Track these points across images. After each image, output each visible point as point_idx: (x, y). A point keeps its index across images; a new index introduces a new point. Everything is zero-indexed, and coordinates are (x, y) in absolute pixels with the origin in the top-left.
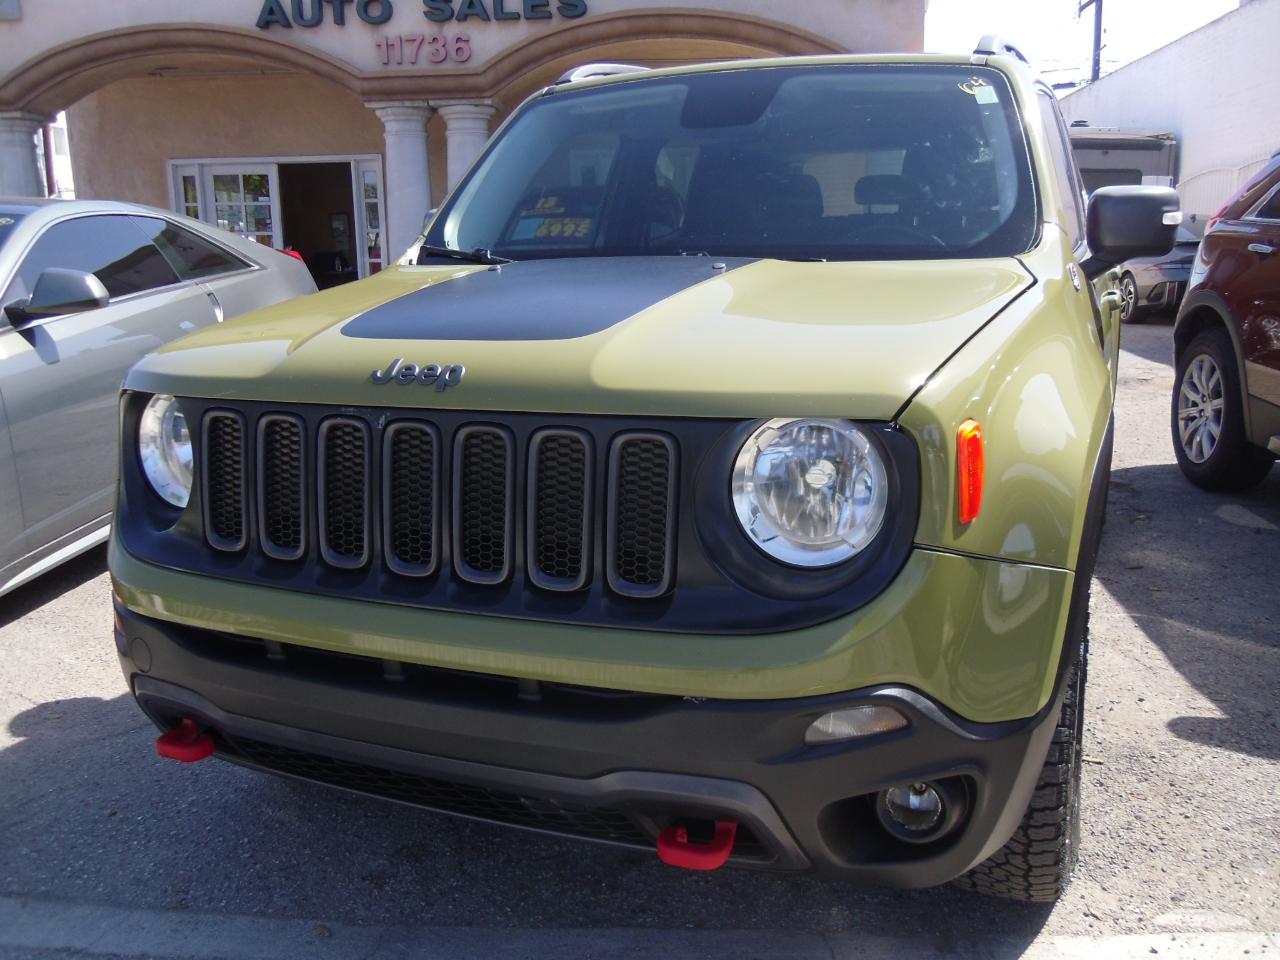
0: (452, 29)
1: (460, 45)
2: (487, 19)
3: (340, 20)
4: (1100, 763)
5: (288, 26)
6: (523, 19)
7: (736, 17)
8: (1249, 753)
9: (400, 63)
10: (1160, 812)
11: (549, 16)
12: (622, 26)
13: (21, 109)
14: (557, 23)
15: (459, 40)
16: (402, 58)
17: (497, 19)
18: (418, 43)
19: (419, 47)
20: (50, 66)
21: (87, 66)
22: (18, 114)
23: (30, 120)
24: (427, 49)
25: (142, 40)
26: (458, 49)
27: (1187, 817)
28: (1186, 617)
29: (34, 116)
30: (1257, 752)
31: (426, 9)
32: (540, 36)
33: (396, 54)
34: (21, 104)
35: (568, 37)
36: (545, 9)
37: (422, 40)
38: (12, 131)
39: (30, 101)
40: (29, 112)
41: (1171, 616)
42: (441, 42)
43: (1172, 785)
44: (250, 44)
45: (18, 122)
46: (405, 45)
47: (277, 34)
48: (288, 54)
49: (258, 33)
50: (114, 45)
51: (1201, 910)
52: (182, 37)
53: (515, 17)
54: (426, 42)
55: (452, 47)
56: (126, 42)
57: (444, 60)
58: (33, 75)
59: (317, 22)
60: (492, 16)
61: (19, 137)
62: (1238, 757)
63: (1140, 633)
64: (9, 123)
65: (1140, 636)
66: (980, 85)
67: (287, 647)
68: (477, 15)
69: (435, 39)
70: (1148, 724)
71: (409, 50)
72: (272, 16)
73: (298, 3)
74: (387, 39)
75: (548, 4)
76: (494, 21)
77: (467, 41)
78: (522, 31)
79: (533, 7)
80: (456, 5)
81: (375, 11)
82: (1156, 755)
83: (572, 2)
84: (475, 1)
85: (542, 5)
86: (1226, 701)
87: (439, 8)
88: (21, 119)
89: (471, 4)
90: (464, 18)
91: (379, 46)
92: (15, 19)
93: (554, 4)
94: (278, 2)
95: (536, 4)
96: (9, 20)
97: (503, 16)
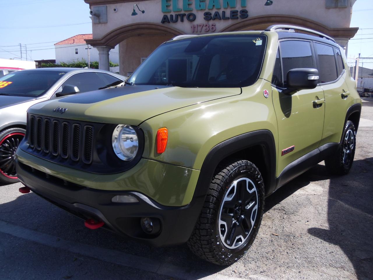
0: (211, 22)
1: (213, 27)
2: (220, 19)
3: (182, 21)
4: (277, 236)
5: (169, 22)
6: (230, 19)
8: (325, 240)
9: (197, 32)
10: (281, 251)
11: (238, 18)
12: (257, 20)
13: (106, 45)
14: (240, 20)
15: (213, 25)
16: (197, 31)
20: (112, 34)
21: (121, 34)
22: (105, 47)
23: (108, 48)
24: (204, 28)
25: (134, 27)
26: (212, 28)
27: (288, 253)
28: (346, 201)
30: (328, 240)
31: (204, 17)
32: (234, 24)
33: (196, 29)
34: (106, 44)
35: (242, 24)
36: (236, 16)
37: (203, 26)
38: (103, 51)
39: (108, 43)
40: (108, 46)
41: (341, 200)
42: (208, 26)
43: (293, 245)
44: (159, 28)
45: (105, 49)
46: (199, 27)
47: (166, 25)
48: (169, 30)
50: (127, 29)
51: (266, 276)
52: (143, 26)
53: (228, 19)
54: (204, 26)
55: (211, 27)
56: (130, 28)
57: (208, 31)
58: (108, 37)
59: (176, 21)
60: (222, 18)
61: (105, 52)
62: (320, 240)
63: (327, 203)
64: (103, 49)
65: (325, 204)
66: (259, 40)
67: (35, 169)
68: (217, 18)
69: (206, 25)
70: (303, 228)
71: (199, 28)
72: (165, 20)
73: (172, 16)
74: (194, 25)
75: (237, 15)
76: (222, 20)
77: (215, 26)
78: (230, 22)
79: (233, 16)
80: (212, 16)
81: (191, 18)
82: (296, 236)
83: (244, 13)
84: (217, 14)
85: (236, 15)
86: (333, 225)
87: (208, 16)
88: (106, 48)
89: (216, 15)
90: (214, 19)
91: (192, 27)
92: (106, 23)
93: (239, 14)
94: (167, 16)
95: (234, 15)
96: (105, 23)
97: (225, 18)
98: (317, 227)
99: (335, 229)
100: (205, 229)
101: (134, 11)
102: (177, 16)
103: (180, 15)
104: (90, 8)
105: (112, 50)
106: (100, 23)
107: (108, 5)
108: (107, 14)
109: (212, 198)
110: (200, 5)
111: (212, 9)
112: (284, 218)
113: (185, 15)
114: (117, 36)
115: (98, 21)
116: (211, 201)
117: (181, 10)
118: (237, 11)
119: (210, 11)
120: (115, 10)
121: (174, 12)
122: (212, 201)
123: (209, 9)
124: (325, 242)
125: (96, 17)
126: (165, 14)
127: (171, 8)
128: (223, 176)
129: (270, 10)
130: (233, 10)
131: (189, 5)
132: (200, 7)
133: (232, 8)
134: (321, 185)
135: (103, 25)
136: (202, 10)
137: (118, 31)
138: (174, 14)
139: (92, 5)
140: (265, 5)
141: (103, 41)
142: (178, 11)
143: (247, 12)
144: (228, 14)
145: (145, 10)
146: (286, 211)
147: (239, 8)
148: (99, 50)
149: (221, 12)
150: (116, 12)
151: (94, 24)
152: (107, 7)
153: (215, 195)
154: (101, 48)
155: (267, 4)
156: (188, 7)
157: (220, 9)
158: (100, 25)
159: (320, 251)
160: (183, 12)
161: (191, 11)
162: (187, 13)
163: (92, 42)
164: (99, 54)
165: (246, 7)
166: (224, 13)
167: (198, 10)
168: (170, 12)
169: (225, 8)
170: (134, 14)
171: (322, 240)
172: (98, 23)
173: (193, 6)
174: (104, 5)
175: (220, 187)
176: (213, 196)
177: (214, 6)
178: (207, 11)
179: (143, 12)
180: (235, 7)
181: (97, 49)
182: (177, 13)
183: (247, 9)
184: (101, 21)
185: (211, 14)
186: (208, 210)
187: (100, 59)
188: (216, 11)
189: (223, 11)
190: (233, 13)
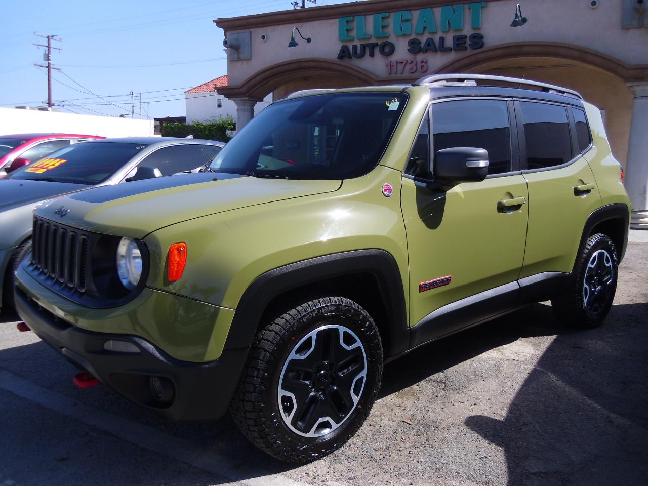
0: (420, 57)
1: (423, 64)
2: (436, 51)
3: (372, 55)
5: (350, 57)
6: (452, 51)
8: (485, 437)
9: (396, 74)
10: (402, 449)
11: (466, 49)
12: (499, 52)
13: (248, 96)
14: (469, 52)
15: (422, 62)
16: (397, 71)
18: (404, 64)
19: (405, 66)
20: (258, 79)
21: (273, 78)
22: (247, 98)
23: (252, 100)
24: (408, 66)
25: (293, 66)
26: (422, 66)
27: (410, 453)
28: (563, 375)
29: (253, 99)
30: (491, 438)
31: (408, 47)
32: (459, 58)
33: (394, 68)
34: (248, 94)
35: (472, 58)
37: (407, 62)
38: (245, 105)
39: (253, 92)
40: (251, 97)
41: (555, 372)
42: (414, 63)
43: (426, 440)
44: (334, 67)
45: (246, 101)
46: (399, 65)
47: (346, 62)
48: (348, 71)
49: (338, 61)
50: (282, 69)
52: (308, 64)
53: (449, 50)
55: (419, 66)
56: (287, 67)
57: (415, 72)
58: (252, 83)
59: (362, 56)
60: (438, 49)
61: (247, 107)
64: (243, 102)
68: (430, 49)
69: (412, 62)
70: (460, 414)
71: (400, 67)
72: (344, 53)
73: (355, 47)
74: (391, 62)
75: (465, 42)
76: (439, 52)
77: (426, 62)
78: (452, 56)
79: (458, 45)
80: (422, 45)
81: (387, 49)
82: (440, 427)
83: (477, 40)
84: (431, 43)
85: (462, 44)
86: (515, 414)
87: (415, 47)
88: (248, 100)
89: (429, 44)
90: (426, 51)
91: (387, 66)
92: (249, 59)
93: (468, 42)
94: (347, 47)
95: (459, 42)
96: (246, 60)
97: (443, 49)
98: (486, 414)
99: (514, 420)
100: (251, 402)
101: (293, 39)
102: (364, 47)
103: (368, 45)
104: (225, 35)
105: (258, 104)
106: (239, 59)
107: (252, 30)
108: (251, 45)
109: (264, 353)
110: (402, 28)
111: (422, 34)
112: (437, 396)
113: (377, 44)
114: (265, 82)
115: (236, 56)
116: (261, 358)
117: (370, 37)
118: (465, 37)
119: (419, 38)
120: (263, 37)
121: (360, 39)
122: (264, 358)
123: (417, 34)
124: (483, 440)
125: (233, 50)
126: (345, 44)
127: (354, 33)
128: (287, 321)
129: (522, 34)
130: (458, 34)
131: (383, 27)
132: (402, 30)
133: (456, 31)
134: (534, 345)
135: (245, 62)
136: (404, 36)
137: (268, 73)
138: (358, 43)
139: (228, 31)
140: (511, 26)
141: (244, 89)
142: (365, 39)
143: (482, 37)
144: (449, 42)
145: (310, 37)
146: (447, 385)
147: (467, 31)
148: (237, 104)
149: (436, 38)
150: (265, 41)
151: (231, 61)
152: (251, 32)
153: (268, 350)
154: (240, 101)
155: (515, 24)
156: (382, 32)
157: (436, 33)
158: (239, 64)
159: (465, 455)
160: (373, 41)
161: (388, 37)
162: (380, 42)
163: (227, 92)
164: (238, 110)
165: (480, 29)
166: (442, 40)
167: (398, 37)
168: (353, 40)
169: (444, 32)
170: (293, 44)
171: (480, 437)
172: (237, 59)
173: (390, 30)
174: (247, 30)
175: (279, 338)
176: (266, 351)
177: (425, 28)
178: (413, 37)
179: (309, 40)
180: (461, 30)
181: (235, 103)
182: (364, 42)
183: (482, 32)
184: (242, 56)
185: (420, 43)
186: (256, 372)
187: (239, 118)
188: (429, 36)
189: (440, 37)
190: (458, 39)
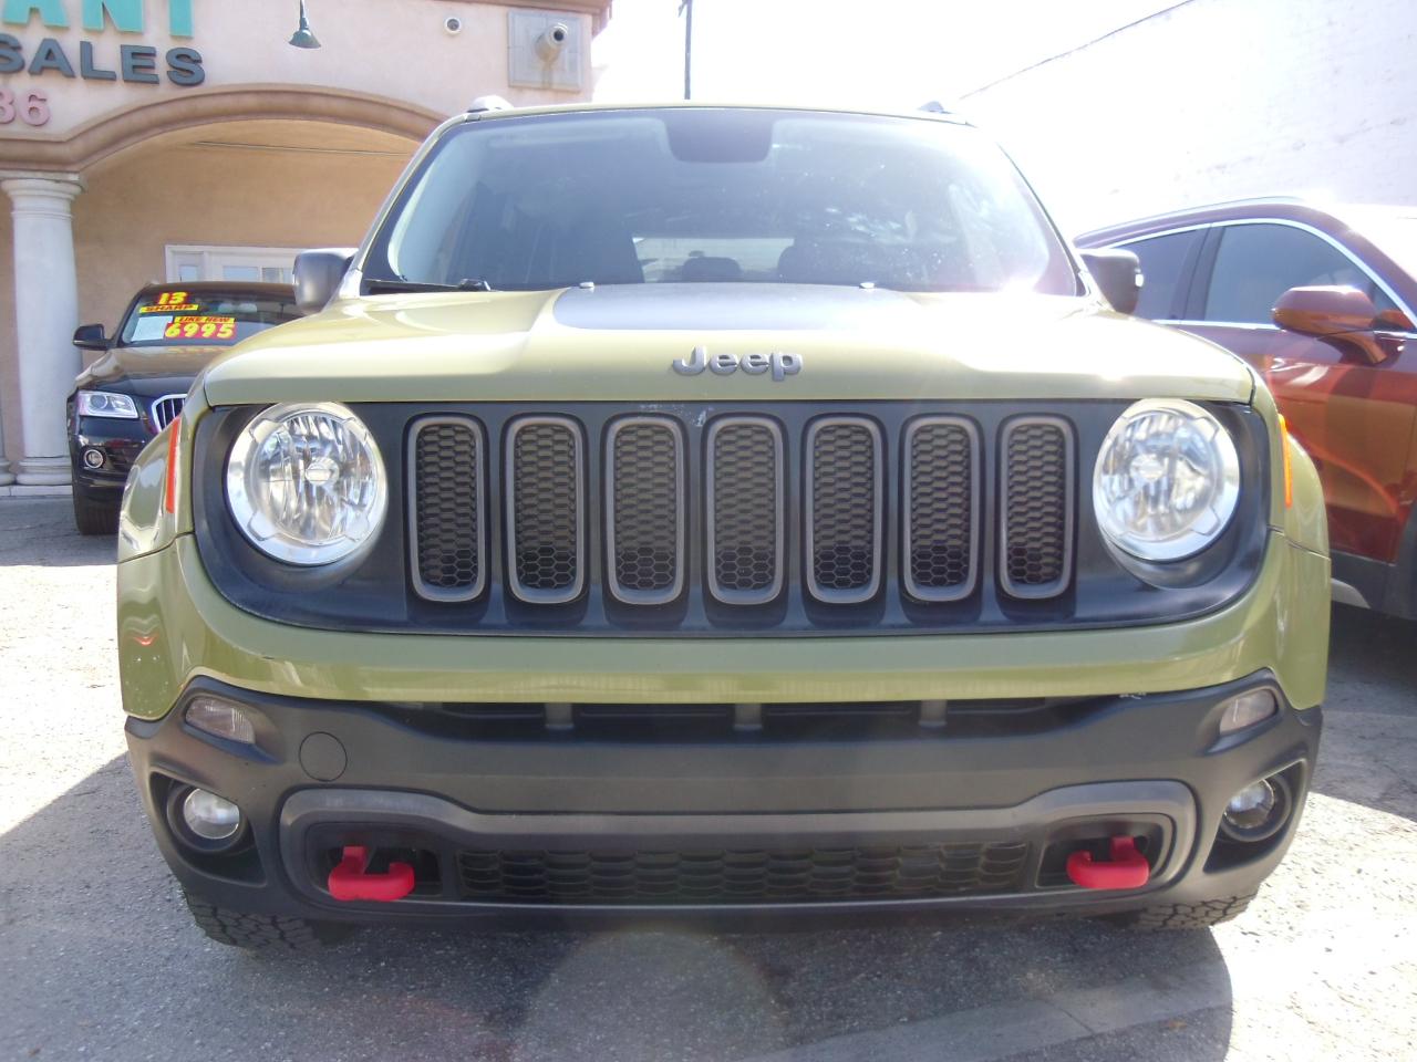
0: (23, 84)
1: (34, 104)
2: (70, 75)
6: (120, 81)
7: (389, 103)
11: (156, 82)
12: (250, 102)
14: (166, 90)
15: (32, 97)
17: (85, 77)
26: (31, 109)
32: (146, 103)
35: (183, 108)
36: (151, 72)
53: (108, 77)
55: (23, 106)
57: (13, 119)
60: (78, 70)
68: (58, 69)
75: (154, 66)
76: (81, 80)
77: (44, 100)
78: (120, 96)
79: (134, 68)
80: (28, 54)
83: (186, 66)
84: (55, 51)
85: (146, 67)
89: (49, 55)
90: (38, 70)
93: (161, 67)
95: (138, 64)
97: (93, 74)
111: (22, 26)
118: (150, 54)
119: (16, 34)
123: (8, 23)
129: (298, 69)
130: (132, 42)
133: (124, 33)
140: (289, 44)
143: (198, 61)
144: (108, 55)
147: (158, 38)
149: (70, 44)
155: (300, 41)
157: (64, 29)
165: (192, 38)
166: (86, 48)
169: (89, 31)
177: (33, 11)
180: (139, 34)
183: (198, 47)
185: (17, 48)
188: (49, 35)
189: (82, 43)
190: (135, 55)
